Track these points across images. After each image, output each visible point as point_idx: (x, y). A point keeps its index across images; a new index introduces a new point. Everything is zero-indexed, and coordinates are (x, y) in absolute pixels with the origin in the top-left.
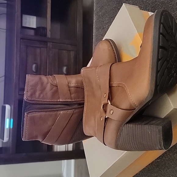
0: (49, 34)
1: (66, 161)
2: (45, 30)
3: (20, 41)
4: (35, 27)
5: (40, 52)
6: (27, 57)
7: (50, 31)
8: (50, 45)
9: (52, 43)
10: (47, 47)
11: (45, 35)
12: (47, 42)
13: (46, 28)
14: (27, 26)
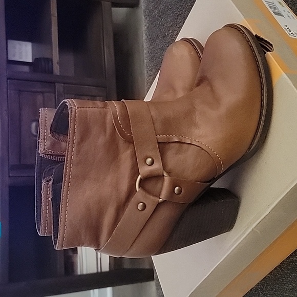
0: (57, 70)
1: (96, 291)
2: (50, 64)
3: (7, 82)
4: (30, 60)
5: (44, 99)
6: (20, 109)
7: (58, 63)
8: (59, 87)
9: (63, 84)
10: (55, 90)
11: (51, 71)
12: (54, 83)
13: (51, 60)
14: (17, 59)
